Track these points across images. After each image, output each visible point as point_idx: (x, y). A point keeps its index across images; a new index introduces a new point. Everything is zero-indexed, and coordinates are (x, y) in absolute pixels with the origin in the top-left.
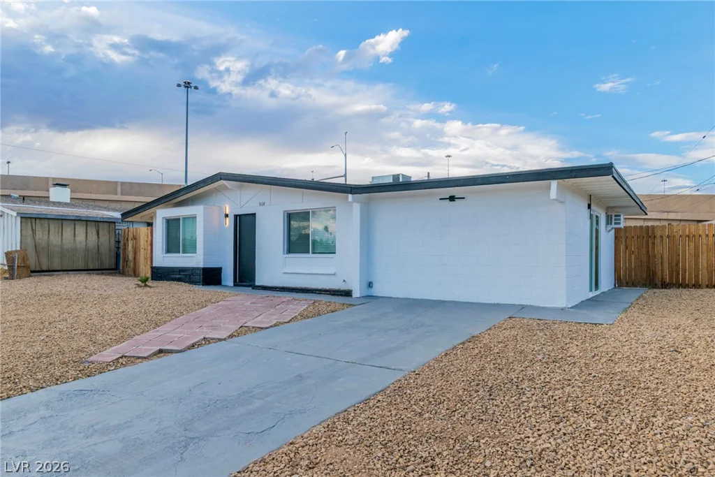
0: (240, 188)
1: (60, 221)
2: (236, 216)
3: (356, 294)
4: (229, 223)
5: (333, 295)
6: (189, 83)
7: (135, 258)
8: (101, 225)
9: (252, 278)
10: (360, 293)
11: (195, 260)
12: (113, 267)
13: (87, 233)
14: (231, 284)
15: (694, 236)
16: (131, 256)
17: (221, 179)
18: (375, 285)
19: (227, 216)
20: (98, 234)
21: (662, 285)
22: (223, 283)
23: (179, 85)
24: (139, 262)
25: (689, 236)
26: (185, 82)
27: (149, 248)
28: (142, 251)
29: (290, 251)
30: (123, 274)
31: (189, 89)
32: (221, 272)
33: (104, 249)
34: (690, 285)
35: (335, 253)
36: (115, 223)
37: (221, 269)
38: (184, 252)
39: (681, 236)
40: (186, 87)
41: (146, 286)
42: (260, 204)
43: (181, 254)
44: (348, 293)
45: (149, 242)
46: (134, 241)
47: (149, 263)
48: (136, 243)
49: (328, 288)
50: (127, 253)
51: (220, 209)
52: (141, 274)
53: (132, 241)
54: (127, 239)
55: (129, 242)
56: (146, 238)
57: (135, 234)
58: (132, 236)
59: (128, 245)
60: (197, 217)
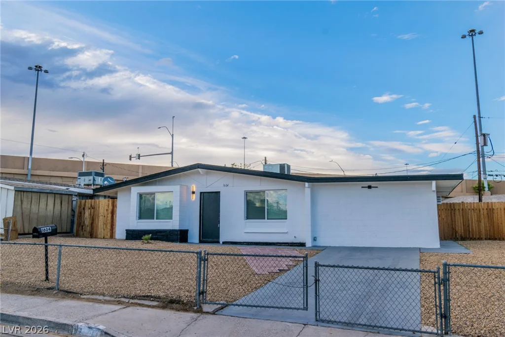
0: (207, 174)
1: (39, 194)
2: (201, 193)
3: (309, 244)
4: (195, 198)
5: (291, 246)
6: (40, 67)
7: (92, 224)
8: (63, 196)
9: (218, 237)
10: (312, 244)
11: (173, 224)
12: (68, 230)
13: (54, 203)
14: (198, 241)
15: (476, 209)
16: (87, 222)
18: (318, 239)
19: (193, 193)
20: (61, 204)
22: (189, 241)
23: (30, 68)
24: (97, 227)
25: (474, 210)
26: (36, 66)
27: (110, 215)
28: (101, 218)
29: (248, 217)
30: (78, 236)
31: (40, 72)
32: (187, 233)
33: (64, 217)
34: (477, 239)
35: (286, 219)
36: (72, 195)
37: (187, 230)
38: (157, 219)
39: (469, 209)
40: (36, 70)
41: (148, 243)
42: (224, 186)
43: (155, 220)
44: (302, 245)
45: (110, 211)
46: (92, 210)
47: (109, 227)
48: (94, 212)
49: (282, 242)
50: (82, 220)
51: (188, 188)
52: (99, 236)
53: (90, 210)
54: (84, 209)
55: (86, 211)
56: (106, 208)
57: (93, 204)
58: (90, 206)
59: (84, 213)
60: (173, 193)
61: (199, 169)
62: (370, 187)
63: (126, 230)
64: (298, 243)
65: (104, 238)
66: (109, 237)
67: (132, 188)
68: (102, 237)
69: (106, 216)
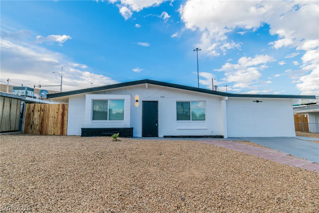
2: (144, 102)
4: (139, 106)
7: (42, 123)
8: (13, 100)
10: (227, 136)
11: (125, 123)
12: (17, 129)
13: (3, 105)
16: (37, 122)
17: (145, 82)
19: (137, 101)
20: (11, 107)
22: (134, 136)
24: (47, 125)
27: (60, 117)
28: (51, 119)
29: (178, 119)
30: (26, 133)
32: (133, 130)
33: (13, 118)
35: (205, 120)
36: (21, 99)
41: (116, 140)
42: (161, 97)
43: (108, 121)
44: (222, 137)
45: (60, 112)
46: (42, 113)
47: (59, 125)
48: (43, 114)
50: (31, 120)
51: (132, 97)
52: (49, 133)
53: (39, 112)
54: (33, 111)
55: (35, 113)
56: (56, 110)
57: (42, 107)
58: (39, 109)
59: (34, 115)
60: (124, 101)
62: (258, 101)
63: (82, 129)
64: (219, 136)
65: (54, 135)
66: (59, 134)
67: (86, 95)
68: (52, 134)
69: (56, 117)
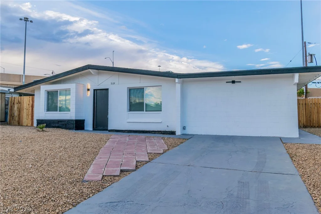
0: (98, 74)
2: (94, 90)
3: (178, 133)
4: (90, 94)
5: (163, 134)
6: (27, 18)
7: (19, 115)
9: (107, 125)
10: (181, 133)
11: (71, 115)
12: (3, 120)
14: (91, 129)
15: (317, 104)
16: (16, 113)
17: (89, 68)
18: (187, 128)
19: (88, 90)
21: (303, 126)
22: (85, 129)
23: (21, 19)
24: (23, 117)
25: (315, 104)
26: (25, 18)
27: (31, 108)
28: (25, 110)
29: (130, 110)
30: (10, 124)
31: (27, 22)
32: (84, 122)
34: (316, 126)
35: (161, 111)
36: (5, 93)
37: (84, 120)
38: (60, 111)
39: (311, 104)
40: (25, 21)
41: (43, 131)
42: (112, 84)
43: (58, 112)
44: (173, 133)
45: (31, 105)
46: (19, 105)
47: (30, 117)
48: (20, 106)
49: (157, 130)
50: (13, 112)
51: (84, 86)
52: (24, 124)
53: (17, 105)
54: (14, 103)
55: (15, 105)
56: (28, 103)
57: (19, 100)
58: (17, 101)
59: (14, 107)
60: (70, 90)
61: (90, 70)
62: (233, 82)
63: (37, 120)
64: (170, 132)
65: (27, 126)
66: (30, 125)
67: (41, 86)
68: (26, 125)
69: (28, 109)
